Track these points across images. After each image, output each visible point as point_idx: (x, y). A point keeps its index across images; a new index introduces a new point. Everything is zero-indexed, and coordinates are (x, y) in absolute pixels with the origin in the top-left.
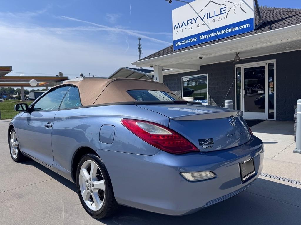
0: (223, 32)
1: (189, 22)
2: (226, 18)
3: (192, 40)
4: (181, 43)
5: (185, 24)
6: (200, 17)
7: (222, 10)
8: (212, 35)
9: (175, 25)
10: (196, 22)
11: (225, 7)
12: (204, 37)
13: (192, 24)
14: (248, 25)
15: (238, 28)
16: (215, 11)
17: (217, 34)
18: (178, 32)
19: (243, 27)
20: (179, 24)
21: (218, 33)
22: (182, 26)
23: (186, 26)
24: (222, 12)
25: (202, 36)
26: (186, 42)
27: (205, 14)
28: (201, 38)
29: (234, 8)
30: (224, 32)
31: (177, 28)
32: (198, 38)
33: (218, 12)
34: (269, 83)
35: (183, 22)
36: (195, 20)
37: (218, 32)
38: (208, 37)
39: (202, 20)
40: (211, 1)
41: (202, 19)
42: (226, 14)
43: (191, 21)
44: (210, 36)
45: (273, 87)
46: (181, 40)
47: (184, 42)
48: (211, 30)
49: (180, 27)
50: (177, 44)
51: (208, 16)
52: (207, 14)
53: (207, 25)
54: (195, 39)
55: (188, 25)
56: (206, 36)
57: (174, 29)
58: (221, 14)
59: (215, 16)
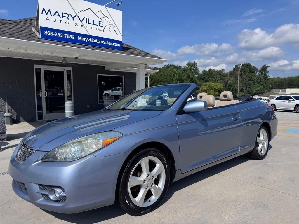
0: (100, 42)
1: (64, 15)
2: (104, 31)
3: (69, 36)
4: (53, 33)
5: (59, 15)
6: (78, 17)
7: (100, 23)
9: (44, 9)
10: (73, 20)
11: (103, 22)
12: (83, 39)
13: (68, 19)
15: (113, 44)
16: (94, 20)
17: (96, 41)
18: (47, 19)
19: (116, 45)
20: (49, 10)
21: (97, 41)
22: (55, 15)
23: (60, 17)
24: (100, 25)
25: (81, 37)
26: (60, 35)
27: (84, 18)
28: (80, 38)
29: (109, 26)
30: (102, 42)
31: (47, 14)
32: (76, 38)
33: (97, 23)
35: (57, 12)
36: (73, 18)
38: (87, 40)
41: (81, 20)
43: (67, 16)
44: (89, 41)
45: (70, 90)
46: (54, 31)
47: (58, 35)
48: (90, 35)
49: (52, 15)
50: (46, 33)
51: (87, 21)
52: (86, 18)
53: (86, 29)
54: (72, 37)
55: (63, 18)
56: (85, 39)
57: (42, 13)
58: (99, 26)
59: (94, 24)
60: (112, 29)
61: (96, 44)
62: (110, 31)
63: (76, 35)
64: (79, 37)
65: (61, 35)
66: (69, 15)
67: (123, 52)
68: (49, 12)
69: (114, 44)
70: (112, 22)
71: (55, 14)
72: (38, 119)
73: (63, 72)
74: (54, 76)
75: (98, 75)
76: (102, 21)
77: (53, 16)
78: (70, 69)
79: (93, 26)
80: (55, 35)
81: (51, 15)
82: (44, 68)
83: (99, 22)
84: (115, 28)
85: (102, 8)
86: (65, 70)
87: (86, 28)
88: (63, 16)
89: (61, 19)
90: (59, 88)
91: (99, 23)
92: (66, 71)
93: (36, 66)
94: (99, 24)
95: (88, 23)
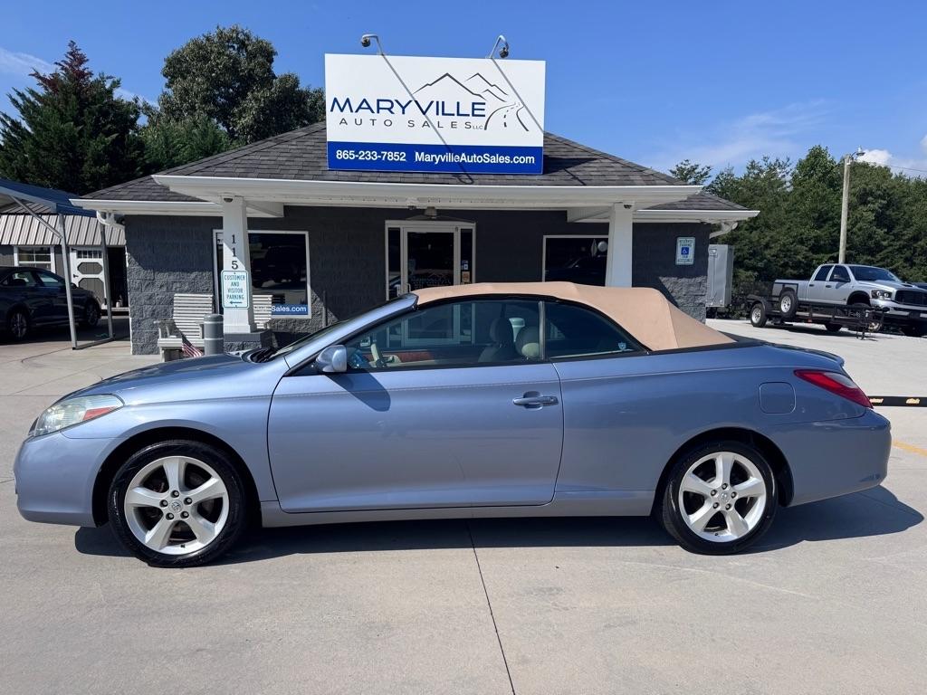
0: (475, 159)
1: (382, 105)
2: (485, 129)
3: (391, 156)
4: (355, 153)
5: (369, 108)
6: (416, 102)
7: (476, 106)
8: (449, 158)
9: (335, 100)
10: (403, 113)
11: (484, 104)
12: (429, 158)
13: (392, 113)
14: (531, 159)
15: (512, 159)
16: (458, 103)
17: (462, 159)
18: (343, 121)
19: (522, 160)
20: (348, 101)
21: (465, 159)
22: (360, 110)
23: (373, 112)
24: (476, 112)
25: (422, 154)
26: (372, 155)
27: (432, 102)
28: (419, 157)
29: (503, 112)
30: (480, 159)
31: (342, 110)
32: (410, 156)
33: (466, 109)
34: (462, 271)
35: (365, 100)
36: (403, 108)
37: (463, 155)
38: (437, 160)
39: (424, 113)
40: (447, 74)
41: (424, 110)
42: (485, 119)
43: (389, 105)
44: (443, 160)
46: (357, 147)
47: (366, 155)
48: (446, 146)
49: (354, 110)
50: (340, 155)
51: (441, 109)
52: (437, 102)
53: (436, 130)
54: (400, 157)
55: (378, 112)
56: (432, 156)
57: (332, 110)
58: (473, 115)
59: (458, 114)
61: (462, 166)
62: (505, 126)
63: (410, 149)
64: (417, 154)
65: (373, 156)
66: (395, 103)
69: (516, 160)
70: (511, 99)
71: (360, 108)
73: (451, 235)
74: (430, 246)
75: (545, 237)
76: (482, 101)
77: (357, 111)
78: (471, 226)
79: (456, 118)
80: (360, 158)
81: (352, 111)
82: (407, 227)
83: (474, 104)
87: (436, 127)
88: (379, 109)
89: (375, 116)
91: (473, 106)
92: (459, 231)
93: (390, 224)
94: (473, 109)
95: (443, 114)
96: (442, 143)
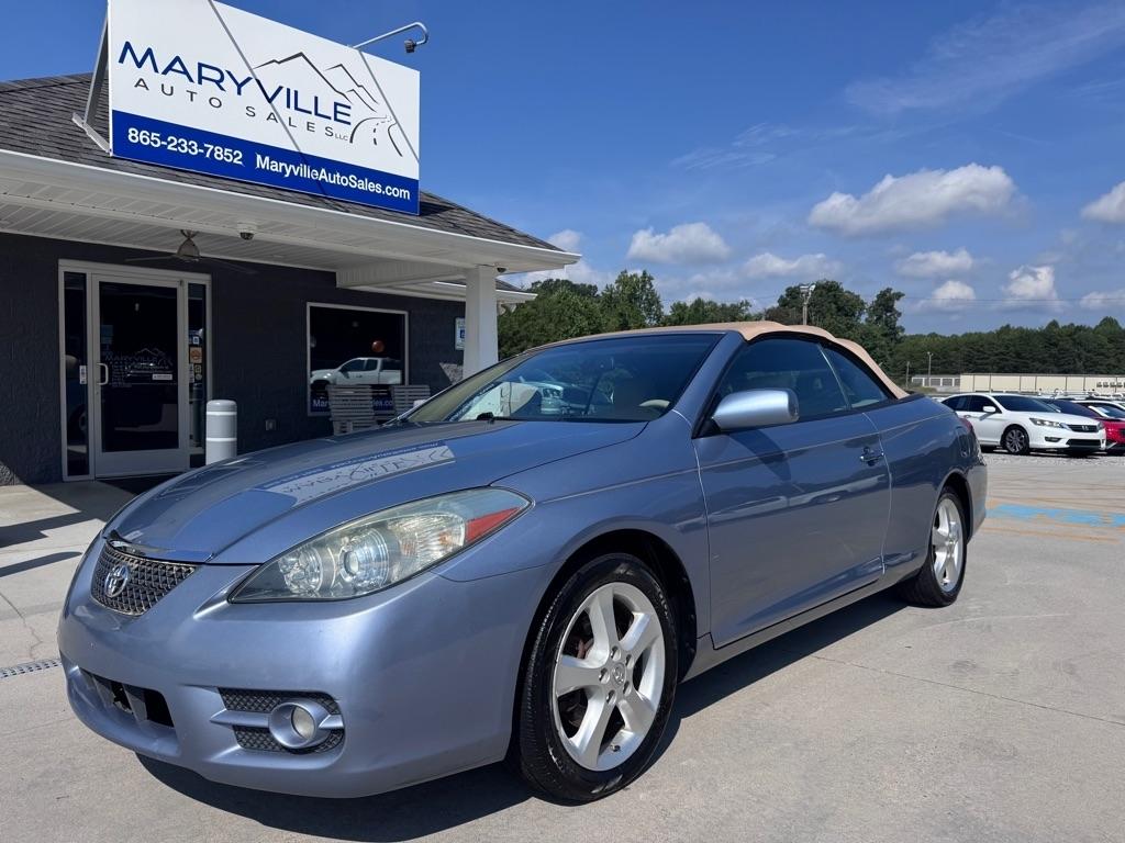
0: (337, 179)
2: (351, 141)
3: (221, 154)
4: (162, 139)
5: (185, 72)
6: (258, 82)
7: (339, 108)
8: (304, 171)
9: (128, 46)
10: (239, 93)
11: (349, 108)
12: (276, 167)
13: (222, 89)
14: (404, 193)
15: (383, 189)
16: (316, 98)
17: (321, 177)
18: (141, 83)
19: (396, 192)
20: (149, 52)
21: (325, 177)
22: (170, 72)
23: (191, 80)
25: (267, 159)
26: (189, 147)
27: (280, 88)
28: (262, 162)
30: (345, 181)
31: (139, 65)
32: (249, 159)
33: (327, 108)
35: (177, 59)
36: (239, 86)
37: (323, 171)
38: (288, 172)
39: (270, 101)
40: (301, 54)
41: (270, 97)
42: (351, 128)
43: (217, 76)
44: (296, 173)
45: (200, 361)
46: (165, 129)
47: (178, 145)
48: (301, 154)
49: (161, 69)
50: (135, 135)
51: (293, 99)
52: (288, 90)
53: (286, 128)
54: (234, 157)
55: (200, 83)
56: (281, 164)
57: (121, 60)
58: (336, 119)
59: (316, 114)
60: (382, 136)
62: (375, 143)
63: (250, 149)
64: (259, 157)
65: (191, 148)
66: (226, 75)
67: (419, 219)
68: (149, 58)
69: (389, 191)
70: (382, 109)
71: (170, 68)
72: (69, 474)
73: (174, 291)
74: (137, 305)
75: (309, 304)
76: (349, 104)
77: (165, 73)
78: (203, 279)
79: (312, 118)
80: (169, 147)
81: (156, 71)
82: (98, 274)
83: (336, 104)
84: (395, 131)
85: (349, 55)
86: (181, 282)
87: (287, 124)
88: (201, 78)
89: (195, 87)
90: (156, 352)
91: (335, 108)
92: (186, 287)
93: (66, 266)
94: (336, 112)
95: (296, 108)
96: (296, 150)
